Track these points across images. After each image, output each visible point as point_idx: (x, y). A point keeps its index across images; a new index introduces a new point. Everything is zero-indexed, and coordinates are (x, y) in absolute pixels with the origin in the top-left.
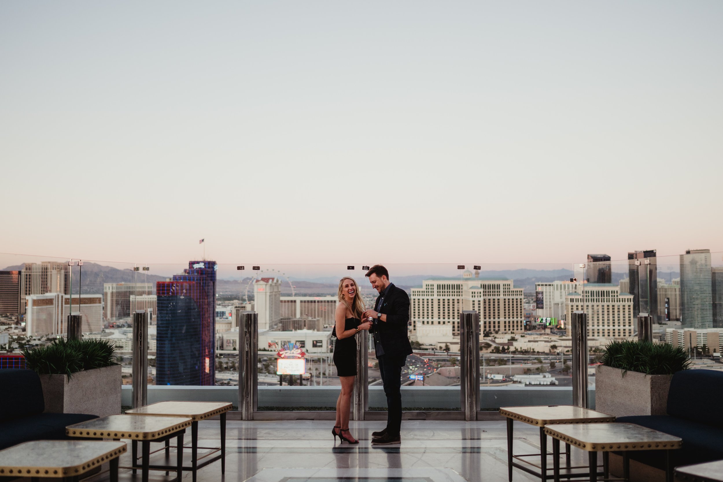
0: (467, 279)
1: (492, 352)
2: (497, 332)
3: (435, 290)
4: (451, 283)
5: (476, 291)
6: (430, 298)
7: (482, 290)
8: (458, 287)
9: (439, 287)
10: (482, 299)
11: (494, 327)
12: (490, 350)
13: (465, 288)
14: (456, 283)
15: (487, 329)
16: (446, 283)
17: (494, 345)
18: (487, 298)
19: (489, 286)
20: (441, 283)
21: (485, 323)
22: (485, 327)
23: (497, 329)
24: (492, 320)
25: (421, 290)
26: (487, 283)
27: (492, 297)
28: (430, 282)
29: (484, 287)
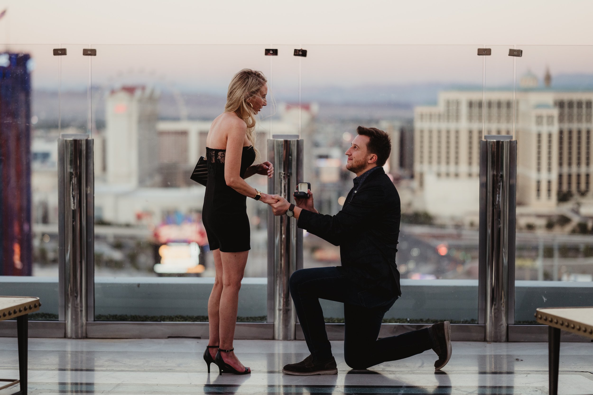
0: (527, 90)
1: (574, 232)
2: (583, 194)
3: (464, 109)
4: (495, 96)
5: (544, 112)
6: (452, 126)
7: (555, 112)
8: (509, 105)
9: (471, 104)
10: (555, 129)
11: (579, 183)
12: (569, 228)
13: (522, 107)
14: (504, 96)
15: (565, 188)
16: (485, 97)
17: (576, 220)
18: (566, 126)
19: (571, 104)
20: (476, 96)
21: (560, 176)
22: (560, 183)
23: (583, 186)
24: (574, 169)
25: (435, 110)
26: (566, 97)
27: (575, 126)
28: (453, 96)
29: (561, 105)
